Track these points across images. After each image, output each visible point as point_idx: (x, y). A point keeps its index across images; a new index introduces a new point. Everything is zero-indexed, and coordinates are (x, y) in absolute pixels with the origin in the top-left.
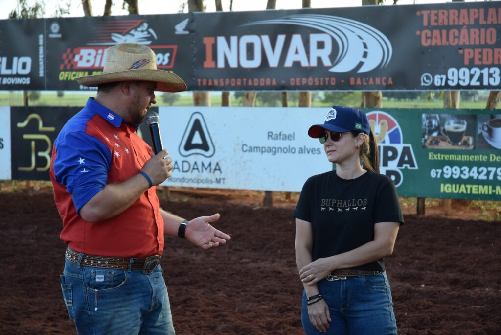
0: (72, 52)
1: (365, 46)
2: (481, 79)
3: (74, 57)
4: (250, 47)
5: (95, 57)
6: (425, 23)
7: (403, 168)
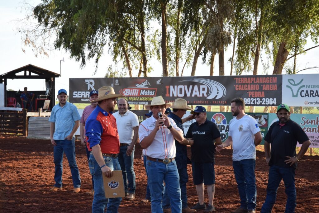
0: (122, 90)
1: (218, 90)
2: (254, 102)
3: (123, 92)
4: (181, 89)
5: (130, 92)
6: (237, 82)
7: (227, 133)
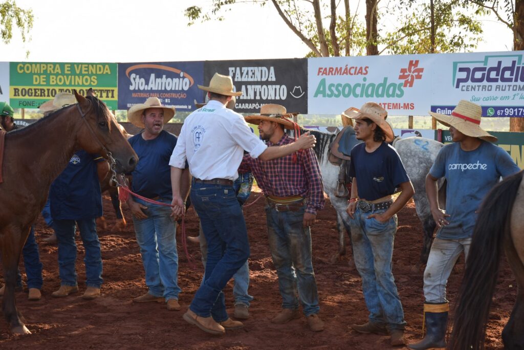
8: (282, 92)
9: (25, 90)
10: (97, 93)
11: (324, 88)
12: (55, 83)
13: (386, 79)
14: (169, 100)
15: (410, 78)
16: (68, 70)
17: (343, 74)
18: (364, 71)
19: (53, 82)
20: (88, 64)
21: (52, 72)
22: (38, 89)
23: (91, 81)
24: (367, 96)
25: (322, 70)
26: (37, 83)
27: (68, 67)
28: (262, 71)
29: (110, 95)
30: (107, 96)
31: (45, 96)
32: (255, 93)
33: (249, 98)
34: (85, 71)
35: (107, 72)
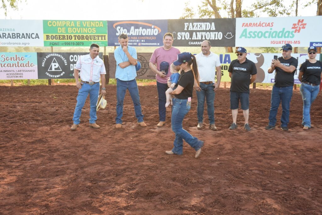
8: (219, 36)
9: (53, 36)
10: (96, 37)
11: (246, 34)
12: (71, 32)
13: (284, 29)
14: (144, 40)
15: (298, 29)
16: (79, 25)
17: (258, 26)
18: (271, 25)
19: (70, 31)
20: (91, 21)
21: (69, 26)
22: (61, 36)
23: (92, 31)
24: (273, 37)
25: (245, 24)
26: (61, 32)
27: (79, 23)
28: (206, 25)
29: (103, 38)
30: (102, 39)
31: (65, 39)
32: (202, 37)
33: (198, 39)
34: (89, 25)
35: (101, 25)
